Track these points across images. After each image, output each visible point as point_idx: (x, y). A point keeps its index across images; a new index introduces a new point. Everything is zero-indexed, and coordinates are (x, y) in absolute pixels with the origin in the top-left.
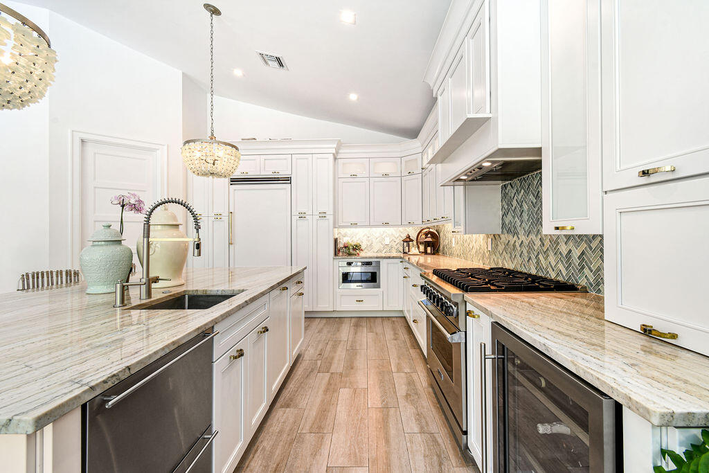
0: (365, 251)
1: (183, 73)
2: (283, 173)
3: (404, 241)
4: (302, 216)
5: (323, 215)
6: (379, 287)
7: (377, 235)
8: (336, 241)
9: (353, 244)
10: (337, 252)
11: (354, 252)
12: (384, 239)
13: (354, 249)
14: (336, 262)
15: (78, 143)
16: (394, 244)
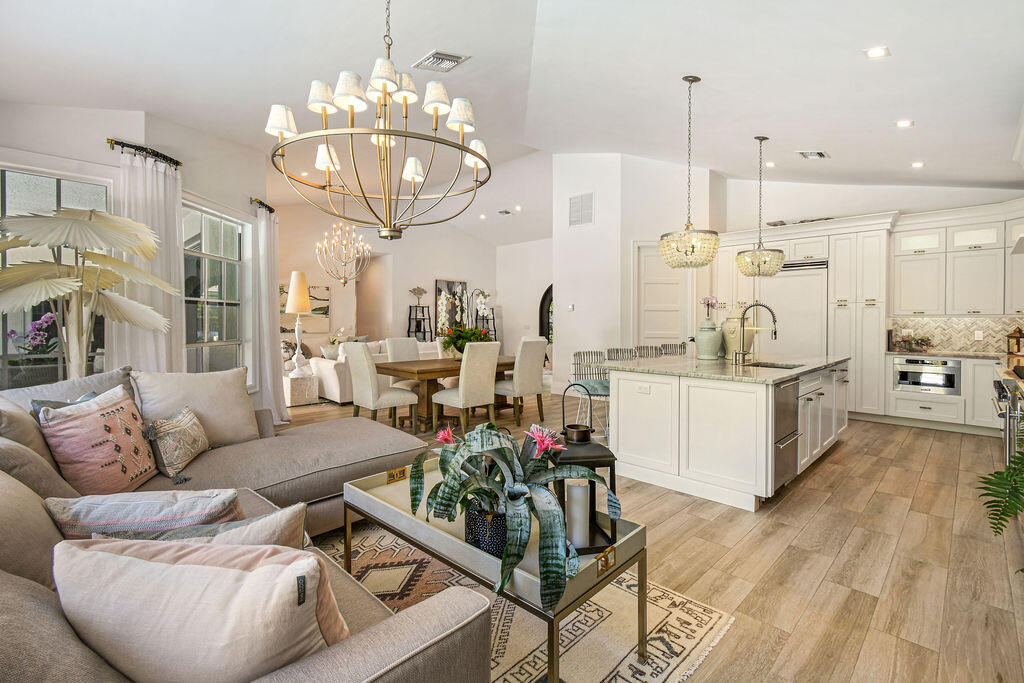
0: (939, 347)
1: (710, 171)
2: (819, 256)
3: (1009, 337)
4: (842, 304)
5: (871, 303)
6: (958, 393)
7: (962, 326)
8: (890, 333)
9: (917, 337)
10: (891, 346)
11: (917, 348)
12: (972, 333)
13: (917, 344)
14: (890, 358)
15: (636, 249)
16: (992, 341)
